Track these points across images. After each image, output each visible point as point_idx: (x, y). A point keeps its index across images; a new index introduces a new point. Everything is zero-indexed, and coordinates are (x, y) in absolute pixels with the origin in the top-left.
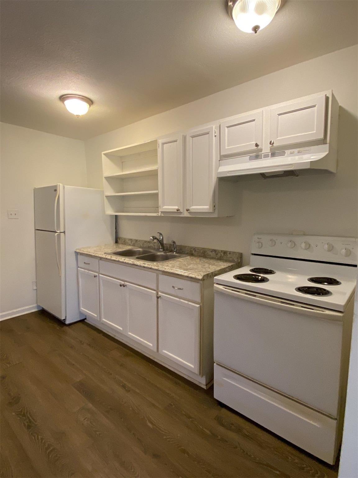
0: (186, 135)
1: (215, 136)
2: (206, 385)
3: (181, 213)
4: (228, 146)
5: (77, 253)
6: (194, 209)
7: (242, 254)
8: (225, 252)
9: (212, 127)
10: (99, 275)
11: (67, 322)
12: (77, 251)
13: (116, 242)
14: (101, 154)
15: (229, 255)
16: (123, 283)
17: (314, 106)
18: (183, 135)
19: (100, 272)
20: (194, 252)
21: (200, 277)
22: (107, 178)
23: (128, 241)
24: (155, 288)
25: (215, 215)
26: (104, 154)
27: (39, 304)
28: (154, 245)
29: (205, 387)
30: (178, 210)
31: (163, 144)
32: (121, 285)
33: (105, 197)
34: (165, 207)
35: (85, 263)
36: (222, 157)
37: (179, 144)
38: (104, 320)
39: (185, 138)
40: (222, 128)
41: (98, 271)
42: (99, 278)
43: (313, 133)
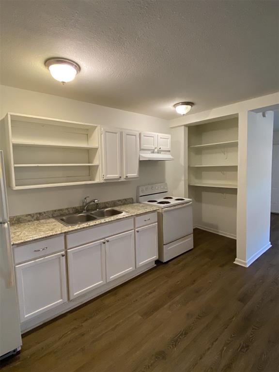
6: (130, 176)
10: (66, 253)
12: (15, 242)
17: (168, 139)
19: (68, 247)
24: (133, 228)
30: (120, 177)
31: (106, 132)
32: (104, 243)
33: (15, 167)
34: (108, 176)
35: (35, 251)
36: (141, 150)
37: (118, 135)
38: (75, 294)
39: (121, 133)
40: (142, 136)
41: (64, 248)
42: (66, 255)
43: (168, 148)
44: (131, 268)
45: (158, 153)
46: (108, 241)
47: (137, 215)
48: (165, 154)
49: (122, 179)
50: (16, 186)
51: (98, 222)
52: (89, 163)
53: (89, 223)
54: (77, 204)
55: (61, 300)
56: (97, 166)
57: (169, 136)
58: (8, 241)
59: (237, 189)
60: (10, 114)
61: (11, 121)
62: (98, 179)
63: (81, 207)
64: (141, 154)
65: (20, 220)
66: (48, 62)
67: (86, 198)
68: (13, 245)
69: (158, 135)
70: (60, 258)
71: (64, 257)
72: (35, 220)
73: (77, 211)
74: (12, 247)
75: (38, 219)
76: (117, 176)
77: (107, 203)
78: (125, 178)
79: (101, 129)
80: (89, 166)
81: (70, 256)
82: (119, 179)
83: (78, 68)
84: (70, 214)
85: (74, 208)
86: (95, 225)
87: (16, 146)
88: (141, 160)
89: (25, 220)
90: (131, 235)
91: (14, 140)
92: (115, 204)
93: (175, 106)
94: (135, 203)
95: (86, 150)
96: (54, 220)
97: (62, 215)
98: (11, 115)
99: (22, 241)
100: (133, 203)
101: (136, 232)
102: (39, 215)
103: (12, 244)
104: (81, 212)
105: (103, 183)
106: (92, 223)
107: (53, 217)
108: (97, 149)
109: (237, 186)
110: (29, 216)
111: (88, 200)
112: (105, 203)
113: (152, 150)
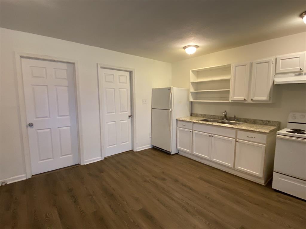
0: (253, 62)
1: (273, 64)
2: (264, 184)
3: (246, 101)
4: (281, 68)
5: (177, 120)
7: (280, 122)
8: (269, 121)
9: (271, 60)
10: (193, 131)
11: (172, 153)
12: (178, 119)
13: (191, 115)
14: (190, 71)
15: (272, 123)
16: (210, 135)
18: (250, 63)
19: (194, 129)
20: (247, 121)
21: (268, 132)
22: (191, 83)
23: (199, 115)
24: (235, 137)
25: (270, 102)
26: (191, 71)
27: (152, 145)
28: (218, 117)
29: (264, 185)
30: (245, 99)
31: (236, 66)
38: (195, 153)
39: (252, 64)
40: (278, 60)
41: (192, 129)
46: (212, 136)
47: (239, 129)
55: (189, 151)
64: (276, 79)
71: (191, 133)
90: (231, 141)
93: (301, 16)
101: (236, 142)
105: (231, 102)
113: (295, 72)
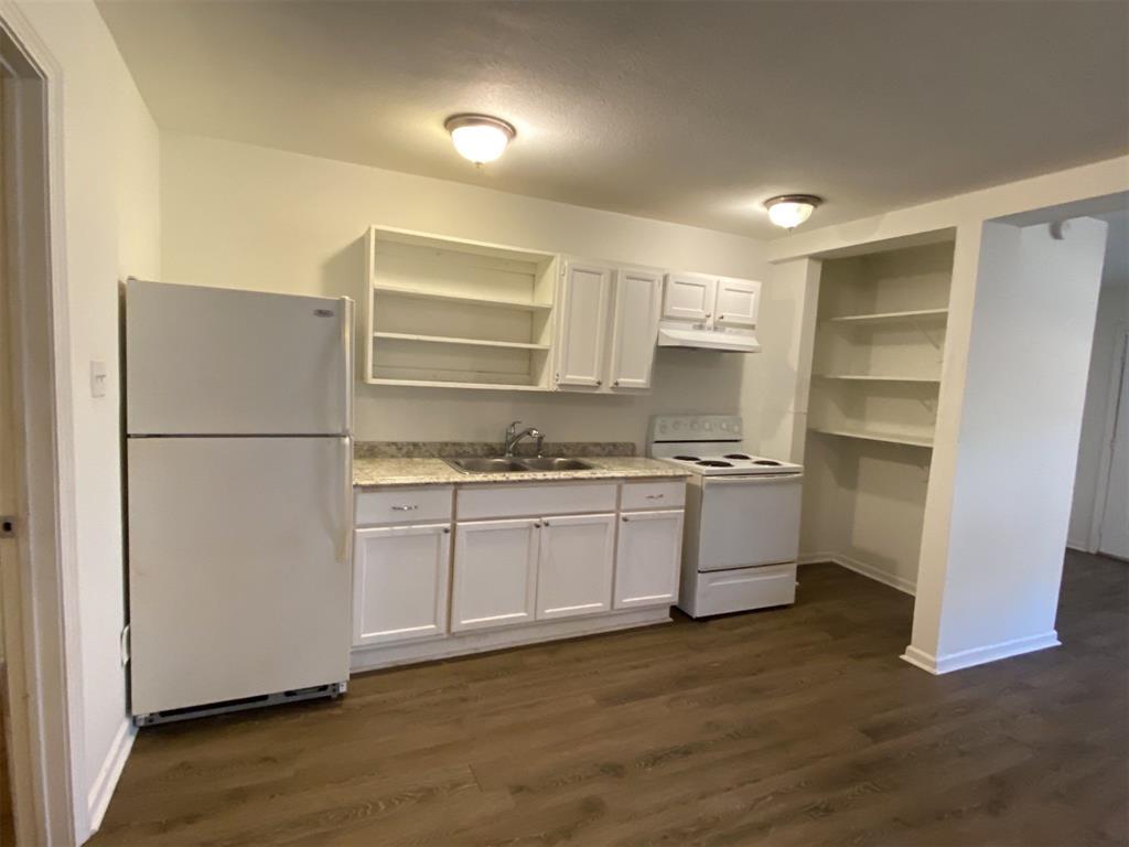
0: (616, 271)
3: (599, 387)
6: (624, 383)
8: (614, 445)
9: (658, 276)
10: (454, 526)
17: (751, 293)
18: (610, 269)
19: (460, 517)
21: (690, 473)
24: (614, 509)
25: (650, 393)
29: (671, 619)
30: (599, 383)
31: (575, 270)
32: (538, 526)
33: (375, 339)
34: (569, 377)
35: (394, 508)
36: (665, 318)
37: (604, 280)
38: (464, 622)
39: (614, 275)
40: (671, 283)
41: (450, 516)
42: (453, 531)
43: (750, 318)
44: (600, 604)
45: (715, 329)
46: (547, 525)
47: (627, 479)
48: (737, 333)
49: (605, 390)
50: (374, 377)
51: (527, 476)
52: (531, 342)
53: (507, 475)
54: (495, 439)
55: (433, 626)
56: (546, 351)
57: (756, 285)
58: (347, 476)
59: (930, 450)
60: (374, 227)
61: (377, 240)
62: (546, 384)
63: (501, 444)
64: (662, 330)
65: (376, 450)
66: (452, 122)
67: (513, 425)
68: (356, 486)
69: (718, 283)
70: (439, 535)
71: (449, 535)
72: (403, 456)
73: (492, 451)
74: (353, 490)
75: (409, 455)
76: (591, 379)
77: (565, 445)
78: (612, 388)
79: (562, 263)
80: (530, 350)
81: (461, 538)
82: (596, 388)
83: (512, 132)
84: (476, 456)
85: (486, 445)
86: (520, 481)
87: (380, 295)
88: (661, 343)
89: (385, 453)
90: (606, 524)
91: (378, 281)
92: (585, 450)
93: (768, 203)
94: (638, 456)
95: (528, 312)
96: (440, 461)
97: (459, 455)
98: (377, 231)
99: (372, 483)
100: (633, 455)
101: (621, 520)
102: (411, 448)
103: (354, 483)
104: (501, 456)
105: (556, 392)
106: (514, 476)
107: (441, 456)
108: (547, 311)
109: (931, 440)
110: (394, 447)
111: (518, 430)
112: (560, 445)
113: (696, 320)
